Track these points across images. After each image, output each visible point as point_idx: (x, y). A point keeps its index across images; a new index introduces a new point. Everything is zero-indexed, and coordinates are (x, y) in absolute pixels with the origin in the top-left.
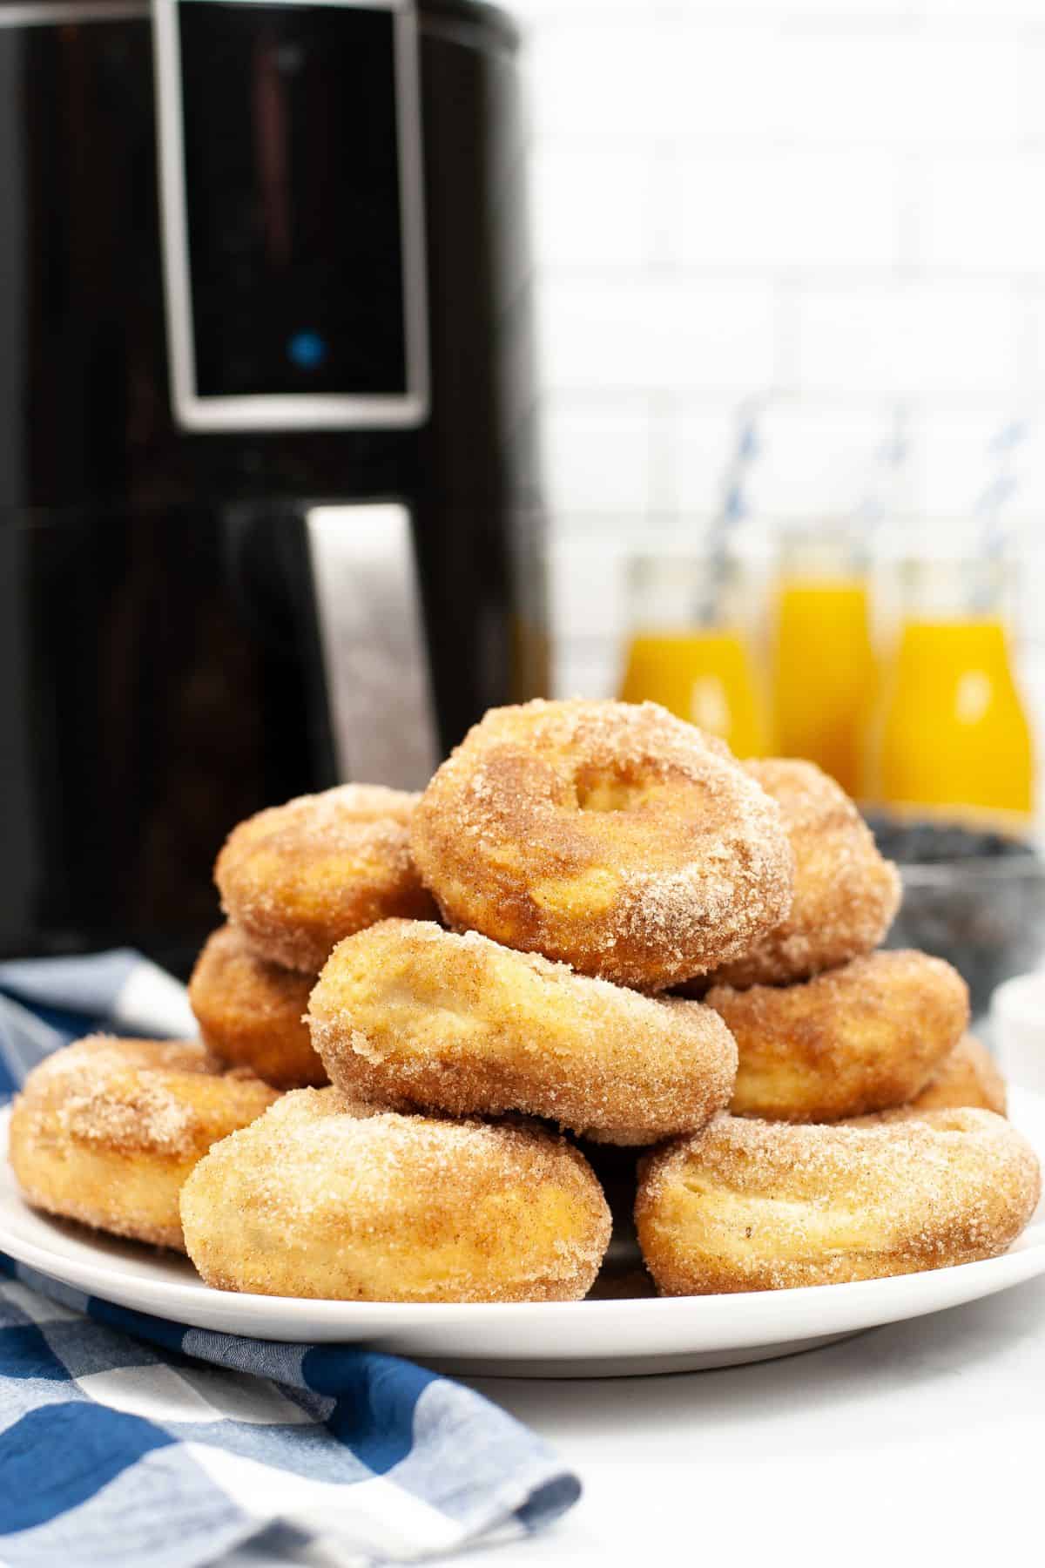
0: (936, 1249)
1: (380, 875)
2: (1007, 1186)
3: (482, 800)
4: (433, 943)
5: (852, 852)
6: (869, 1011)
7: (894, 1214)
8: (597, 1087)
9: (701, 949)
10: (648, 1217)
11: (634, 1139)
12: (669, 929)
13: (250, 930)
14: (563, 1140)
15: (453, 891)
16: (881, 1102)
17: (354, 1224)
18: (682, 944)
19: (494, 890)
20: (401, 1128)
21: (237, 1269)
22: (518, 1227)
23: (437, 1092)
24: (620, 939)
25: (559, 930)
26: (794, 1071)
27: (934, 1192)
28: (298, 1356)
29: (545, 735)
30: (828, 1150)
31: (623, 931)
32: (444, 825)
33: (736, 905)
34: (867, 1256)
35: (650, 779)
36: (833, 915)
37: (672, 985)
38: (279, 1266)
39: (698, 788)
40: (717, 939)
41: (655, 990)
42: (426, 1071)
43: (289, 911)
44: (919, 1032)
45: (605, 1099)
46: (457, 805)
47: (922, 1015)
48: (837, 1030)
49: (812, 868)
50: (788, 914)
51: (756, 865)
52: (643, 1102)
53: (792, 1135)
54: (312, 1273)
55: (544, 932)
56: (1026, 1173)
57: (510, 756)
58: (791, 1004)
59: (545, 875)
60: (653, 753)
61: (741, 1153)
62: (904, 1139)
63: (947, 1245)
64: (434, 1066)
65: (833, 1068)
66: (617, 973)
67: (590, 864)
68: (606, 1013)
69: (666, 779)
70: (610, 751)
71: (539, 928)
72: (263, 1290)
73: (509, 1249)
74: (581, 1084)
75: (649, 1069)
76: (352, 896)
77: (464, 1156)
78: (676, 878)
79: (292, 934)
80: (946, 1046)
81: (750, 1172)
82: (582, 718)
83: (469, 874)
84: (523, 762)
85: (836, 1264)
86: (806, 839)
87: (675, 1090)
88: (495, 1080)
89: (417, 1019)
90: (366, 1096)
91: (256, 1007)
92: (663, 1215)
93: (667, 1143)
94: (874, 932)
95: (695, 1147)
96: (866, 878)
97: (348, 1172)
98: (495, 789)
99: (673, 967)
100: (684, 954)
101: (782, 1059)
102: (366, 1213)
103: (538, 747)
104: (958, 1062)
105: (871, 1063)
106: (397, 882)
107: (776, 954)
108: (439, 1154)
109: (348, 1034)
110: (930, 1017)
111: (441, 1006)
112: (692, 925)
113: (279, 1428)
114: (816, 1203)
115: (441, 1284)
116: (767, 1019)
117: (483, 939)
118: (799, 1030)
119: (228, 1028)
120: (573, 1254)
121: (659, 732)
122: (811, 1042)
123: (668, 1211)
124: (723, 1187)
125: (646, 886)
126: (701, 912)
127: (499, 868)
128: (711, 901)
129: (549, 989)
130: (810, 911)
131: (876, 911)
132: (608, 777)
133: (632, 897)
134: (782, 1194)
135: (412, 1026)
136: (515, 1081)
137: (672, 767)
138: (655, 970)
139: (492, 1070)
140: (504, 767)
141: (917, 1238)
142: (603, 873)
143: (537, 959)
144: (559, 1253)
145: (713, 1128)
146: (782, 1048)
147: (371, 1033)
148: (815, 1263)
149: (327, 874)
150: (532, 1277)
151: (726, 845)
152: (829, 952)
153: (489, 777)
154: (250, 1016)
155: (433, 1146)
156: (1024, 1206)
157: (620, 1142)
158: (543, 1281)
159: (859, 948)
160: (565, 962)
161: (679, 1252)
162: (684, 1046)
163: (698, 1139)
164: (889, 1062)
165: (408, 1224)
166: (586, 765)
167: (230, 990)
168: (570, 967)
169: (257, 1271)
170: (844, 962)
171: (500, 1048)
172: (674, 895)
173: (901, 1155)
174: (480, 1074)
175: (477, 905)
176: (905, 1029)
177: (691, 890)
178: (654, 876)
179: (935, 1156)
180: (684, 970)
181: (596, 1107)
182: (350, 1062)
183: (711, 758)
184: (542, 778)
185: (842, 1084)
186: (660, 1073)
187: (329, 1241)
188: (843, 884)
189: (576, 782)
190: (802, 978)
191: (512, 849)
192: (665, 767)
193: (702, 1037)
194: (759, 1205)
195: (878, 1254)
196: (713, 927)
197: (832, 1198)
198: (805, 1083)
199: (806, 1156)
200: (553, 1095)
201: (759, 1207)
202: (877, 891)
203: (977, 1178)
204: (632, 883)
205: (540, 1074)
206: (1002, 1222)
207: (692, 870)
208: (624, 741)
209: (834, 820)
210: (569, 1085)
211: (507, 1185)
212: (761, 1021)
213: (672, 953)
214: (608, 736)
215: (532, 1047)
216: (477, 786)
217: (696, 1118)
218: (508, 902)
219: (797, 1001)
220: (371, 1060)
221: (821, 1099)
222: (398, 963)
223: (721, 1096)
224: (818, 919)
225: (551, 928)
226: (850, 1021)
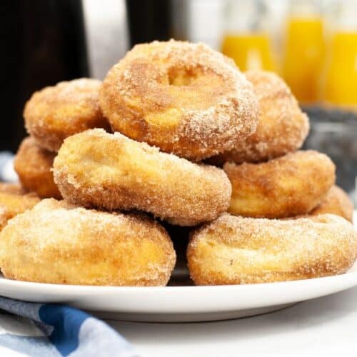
0: (311, 272)
1: (87, 112)
2: (343, 246)
3: (127, 80)
4: (101, 138)
5: (287, 108)
6: (291, 174)
7: (292, 256)
8: (167, 199)
9: (215, 143)
10: (191, 255)
11: (187, 223)
12: (202, 134)
13: (36, 136)
14: (156, 222)
15: (114, 118)
16: (295, 212)
17: (62, 253)
18: (207, 140)
19: (130, 117)
20: (85, 214)
21: (15, 271)
22: (132, 257)
23: (102, 200)
24: (181, 138)
25: (156, 134)
26: (258, 197)
27: (311, 248)
28: (37, 308)
29: (157, 55)
30: (267, 229)
31: (182, 134)
32: (111, 90)
33: (231, 124)
34: (281, 274)
35: (200, 74)
36: (278, 134)
37: (204, 158)
38: (32, 270)
39: (218, 77)
40: (222, 139)
41: (197, 160)
42: (97, 191)
43: (50, 127)
44: (312, 183)
45: (171, 204)
46: (117, 82)
47: (314, 176)
48: (277, 181)
49: (269, 114)
50: (255, 130)
51: (241, 108)
52: (188, 206)
53: (252, 222)
54: (44, 273)
55: (149, 134)
56: (352, 241)
57: (141, 62)
58: (259, 170)
59: (151, 111)
60: (201, 63)
61: (231, 229)
62: (299, 224)
63: (316, 270)
64: (100, 189)
65: (274, 196)
66: (180, 152)
67: (170, 106)
68: (172, 168)
69: (206, 73)
70: (183, 62)
71: (147, 132)
72: (25, 280)
73: (128, 266)
74: (161, 197)
75: (191, 192)
76: (75, 120)
77: (110, 226)
78: (205, 113)
79: (51, 136)
80: (325, 190)
81: (233, 237)
82: (173, 48)
83: (120, 110)
84: (146, 65)
85: (268, 276)
86: (268, 102)
87: (202, 202)
88: (125, 195)
89: (93, 169)
90: (74, 202)
91: (37, 167)
92: (197, 254)
93: (201, 225)
94: (296, 142)
95: (212, 227)
96: (293, 119)
97: (60, 231)
98: (133, 76)
99: (203, 150)
100: (208, 145)
101: (253, 192)
102: (67, 248)
103: (153, 60)
104: (332, 198)
105: (291, 195)
106: (94, 115)
107: (253, 149)
108: (99, 225)
109: (66, 175)
110: (317, 177)
111: (104, 164)
112: (211, 132)
113: (29, 338)
114: (260, 251)
115: (99, 279)
116: (247, 175)
117: (122, 136)
118: (260, 180)
119: (27, 176)
120: (157, 269)
121: (204, 54)
122: (265, 186)
123: (199, 253)
124: (223, 244)
125: (192, 115)
126: (215, 127)
127: (132, 107)
128: (220, 123)
129: (148, 157)
130: (268, 132)
131: (297, 133)
132: (183, 72)
133: (186, 120)
134: (247, 247)
135: (92, 172)
136: (133, 195)
137: (209, 69)
138: (196, 152)
139: (124, 191)
140: (138, 67)
141: (302, 267)
142: (175, 110)
143: (145, 145)
144: (150, 268)
145: (220, 219)
146: (252, 188)
147: (76, 175)
148: (259, 276)
149: (65, 111)
150: (138, 278)
151: (228, 100)
152: (276, 149)
153: (131, 70)
154: (35, 171)
155: (97, 222)
156: (351, 255)
157: (181, 224)
158: (143, 280)
159: (291, 149)
160: (157, 146)
161: (202, 270)
162: (206, 183)
163: (213, 223)
164: (299, 195)
165: (84, 254)
166: (173, 67)
167: (28, 160)
168: (159, 148)
169: (24, 272)
170: (284, 154)
171: (127, 181)
172: (204, 120)
173: (298, 231)
174: (119, 193)
175: (123, 123)
176: (306, 181)
177: (211, 118)
178: (196, 111)
179: (313, 233)
180: (209, 152)
181: (168, 207)
182: (68, 187)
183: (225, 65)
184: (153, 72)
185: (278, 203)
186: (195, 194)
187: (52, 260)
188: (282, 121)
189: (169, 74)
190: (265, 160)
191: (138, 100)
192: (205, 69)
193: (214, 179)
194: (237, 251)
195: (286, 273)
196: (221, 134)
197: (267, 249)
198: (262, 203)
199: (257, 231)
200: (149, 202)
201: (237, 252)
202: (298, 125)
203: (330, 242)
204: (187, 114)
205: (144, 192)
206: (340, 261)
207: (212, 109)
208: (190, 58)
209: (281, 95)
210: (156, 197)
211: (128, 239)
212: (245, 176)
213: (203, 144)
214: (183, 55)
215: (139, 180)
216: (126, 74)
217: (213, 214)
218: (135, 122)
219: (261, 169)
220: (75, 186)
221: (269, 209)
222: (87, 146)
223: (223, 206)
224: (272, 135)
225: (152, 133)
226: (283, 178)
